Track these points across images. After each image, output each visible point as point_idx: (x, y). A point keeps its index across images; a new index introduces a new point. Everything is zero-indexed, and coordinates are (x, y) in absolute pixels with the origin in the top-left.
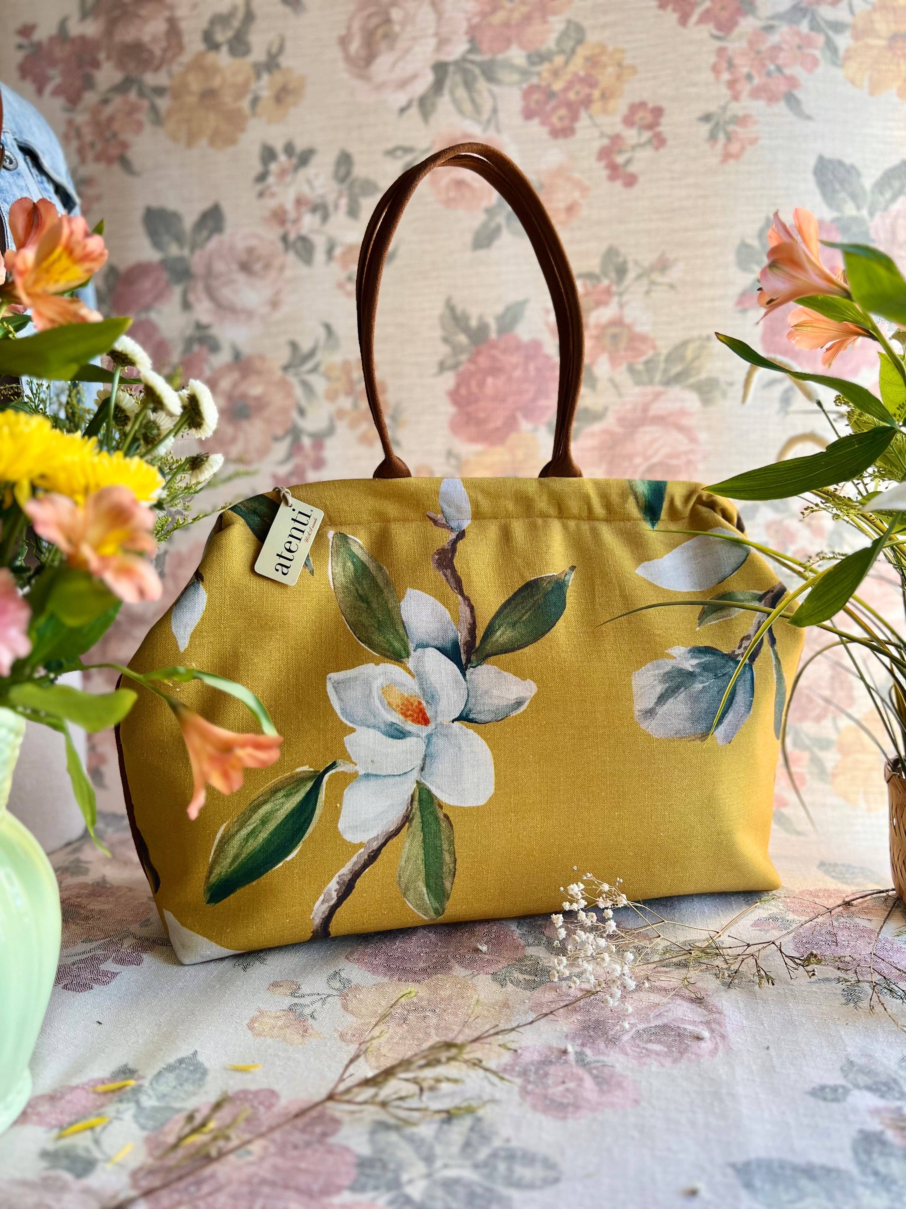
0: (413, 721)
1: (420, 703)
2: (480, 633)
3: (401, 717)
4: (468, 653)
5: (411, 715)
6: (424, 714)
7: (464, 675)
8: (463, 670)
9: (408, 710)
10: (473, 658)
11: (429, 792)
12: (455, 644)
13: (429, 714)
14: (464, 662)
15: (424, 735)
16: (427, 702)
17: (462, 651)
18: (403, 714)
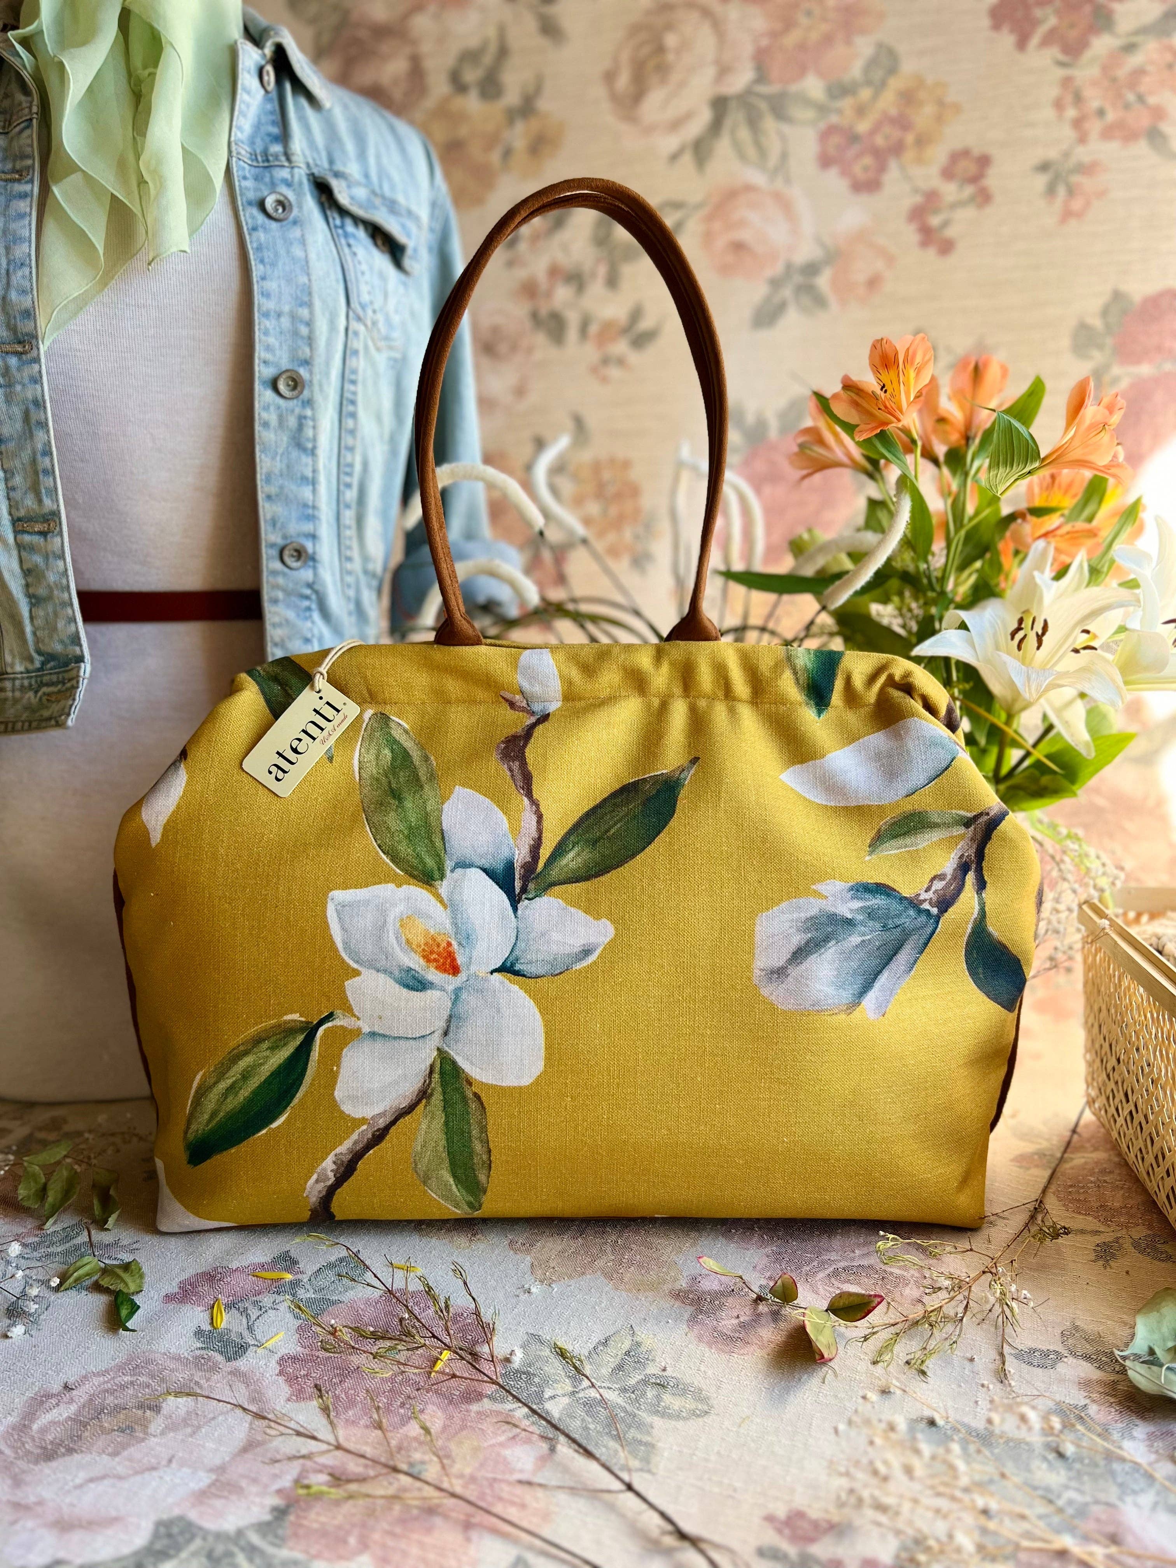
0: (437, 968)
1: (449, 944)
2: (545, 853)
3: (422, 962)
4: (525, 879)
5: (435, 960)
6: (454, 960)
7: (515, 909)
8: (515, 902)
9: (432, 952)
10: (531, 886)
11: (454, 1063)
12: (510, 866)
13: (460, 960)
14: (517, 891)
15: (450, 988)
16: (460, 944)
17: (517, 876)
18: (424, 957)
